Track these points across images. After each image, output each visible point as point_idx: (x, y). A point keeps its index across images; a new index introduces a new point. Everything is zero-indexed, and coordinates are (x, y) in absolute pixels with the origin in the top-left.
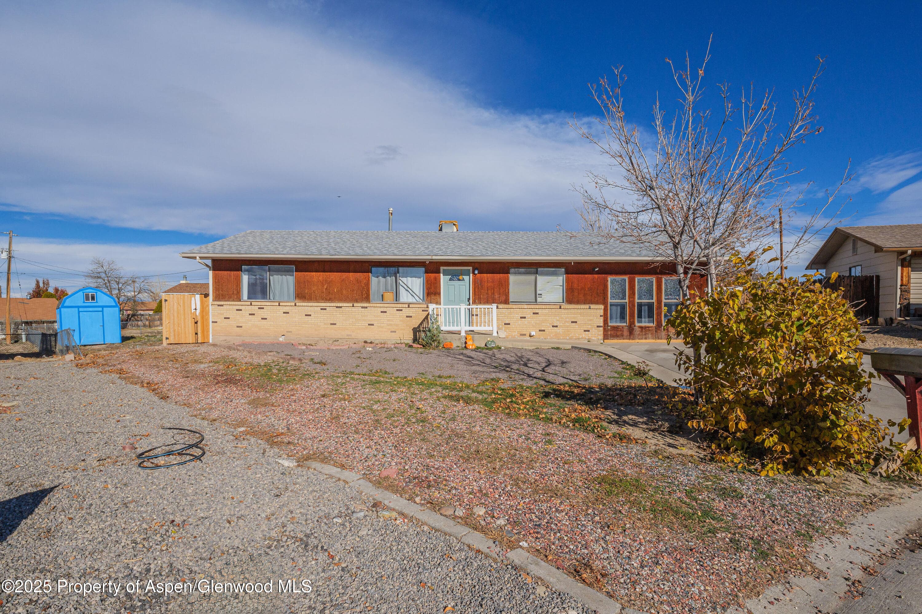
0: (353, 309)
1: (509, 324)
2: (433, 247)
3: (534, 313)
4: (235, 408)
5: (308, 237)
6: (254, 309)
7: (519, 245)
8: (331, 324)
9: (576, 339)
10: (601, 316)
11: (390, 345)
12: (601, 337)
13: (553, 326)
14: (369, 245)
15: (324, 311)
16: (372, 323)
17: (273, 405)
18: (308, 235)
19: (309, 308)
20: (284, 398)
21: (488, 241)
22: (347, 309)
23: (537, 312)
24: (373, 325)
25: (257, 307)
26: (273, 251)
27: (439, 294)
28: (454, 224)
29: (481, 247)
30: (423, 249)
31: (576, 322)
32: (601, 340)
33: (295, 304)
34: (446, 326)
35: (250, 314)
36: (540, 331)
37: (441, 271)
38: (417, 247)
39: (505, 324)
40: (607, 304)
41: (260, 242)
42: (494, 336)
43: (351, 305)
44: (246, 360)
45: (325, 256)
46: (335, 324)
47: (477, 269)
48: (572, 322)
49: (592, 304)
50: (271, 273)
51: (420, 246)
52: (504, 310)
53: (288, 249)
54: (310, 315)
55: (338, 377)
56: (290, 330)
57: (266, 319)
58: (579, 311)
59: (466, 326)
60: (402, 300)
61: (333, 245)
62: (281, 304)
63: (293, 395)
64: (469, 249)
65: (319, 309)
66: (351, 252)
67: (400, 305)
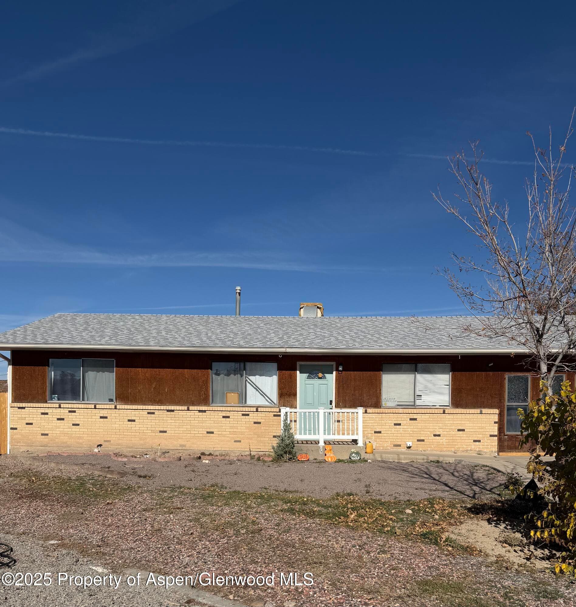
0: (189, 413)
1: (380, 432)
2: (289, 337)
3: (411, 419)
4: (43, 523)
5: (133, 322)
6: (63, 412)
7: (396, 334)
8: (161, 432)
9: (463, 451)
10: (495, 423)
11: (233, 457)
12: (495, 449)
13: (435, 435)
14: (209, 335)
15: (152, 415)
16: (211, 430)
17: (86, 520)
18: (133, 320)
19: (133, 412)
20: (99, 512)
21: (358, 330)
22: (181, 413)
23: (415, 417)
24: (212, 433)
25: (67, 411)
26: (88, 341)
27: (295, 395)
28: (318, 307)
29: (348, 337)
30: (276, 339)
31: (463, 430)
32: (495, 452)
33: (116, 407)
34: (300, 434)
35: (58, 419)
36: (418, 440)
37: (298, 367)
38: (268, 336)
39: (375, 432)
40: (504, 408)
41: (72, 329)
42: (360, 447)
43: (186, 408)
44: (53, 474)
45: (154, 346)
46: (165, 432)
47: (341, 364)
48: (459, 430)
49: (484, 407)
50: (86, 368)
51: (273, 335)
52: (374, 416)
53: (107, 338)
54: (134, 421)
55: (165, 491)
56: (108, 439)
57: (78, 425)
58: (468, 416)
59: (325, 434)
60: (249, 402)
61: (164, 333)
62: (97, 406)
63: (109, 510)
64: (333, 339)
65: (145, 412)
66: (186, 342)
67: (247, 409)
